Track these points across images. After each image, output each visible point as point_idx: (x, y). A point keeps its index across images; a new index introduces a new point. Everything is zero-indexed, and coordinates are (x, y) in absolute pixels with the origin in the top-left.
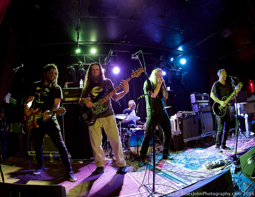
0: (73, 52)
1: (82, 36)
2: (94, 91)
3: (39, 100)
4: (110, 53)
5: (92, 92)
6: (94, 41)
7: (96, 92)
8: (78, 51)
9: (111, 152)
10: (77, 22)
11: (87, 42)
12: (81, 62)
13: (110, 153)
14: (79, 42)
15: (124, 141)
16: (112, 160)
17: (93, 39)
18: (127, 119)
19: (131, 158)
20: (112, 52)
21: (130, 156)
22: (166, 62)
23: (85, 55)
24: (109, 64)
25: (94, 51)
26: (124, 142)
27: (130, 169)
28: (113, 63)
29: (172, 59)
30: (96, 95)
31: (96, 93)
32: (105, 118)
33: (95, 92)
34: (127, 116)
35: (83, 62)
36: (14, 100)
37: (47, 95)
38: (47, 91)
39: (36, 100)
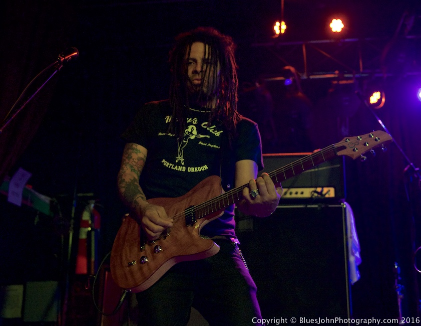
3: (180, 158)
23: (304, 43)
36: (43, 197)
37: (212, 146)
38: (211, 131)
39: (164, 161)
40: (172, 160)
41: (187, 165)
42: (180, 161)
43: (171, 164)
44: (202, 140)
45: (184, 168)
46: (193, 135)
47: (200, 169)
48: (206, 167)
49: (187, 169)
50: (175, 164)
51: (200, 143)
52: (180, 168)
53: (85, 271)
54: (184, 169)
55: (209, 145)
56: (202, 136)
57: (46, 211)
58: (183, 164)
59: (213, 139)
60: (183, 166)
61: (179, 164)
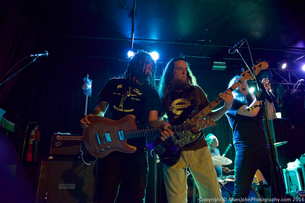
2: (175, 106)
3: (121, 105)
5: (170, 107)
6: (155, 39)
7: (178, 108)
10: (132, 2)
11: (145, 40)
14: (134, 39)
17: (154, 36)
22: (272, 71)
29: (284, 66)
30: (179, 113)
31: (178, 110)
32: (193, 151)
33: (176, 108)
36: (10, 123)
37: (138, 100)
38: (137, 93)
39: (114, 106)
40: (118, 106)
41: (124, 109)
42: (121, 107)
43: (117, 108)
45: (123, 110)
46: (129, 94)
47: (130, 111)
48: (133, 110)
49: (124, 110)
51: (132, 98)
52: (121, 110)
55: (136, 99)
56: (133, 95)
57: (12, 130)
58: (122, 108)
59: (138, 96)
60: (122, 109)
61: (120, 108)
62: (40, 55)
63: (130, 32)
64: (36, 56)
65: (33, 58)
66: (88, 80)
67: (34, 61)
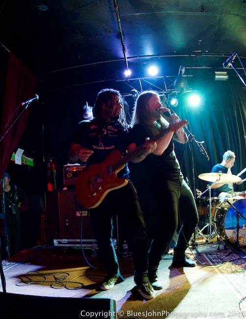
0: (121, 76)
1: (130, 47)
3: (101, 144)
4: (181, 72)
6: (151, 54)
8: (128, 73)
9: (194, 238)
10: (117, 25)
11: (139, 57)
12: (136, 91)
13: (192, 241)
14: (127, 58)
15: (215, 220)
16: (196, 252)
17: (149, 51)
18: (220, 182)
19: (225, 248)
20: (183, 70)
21: (225, 246)
23: (140, 79)
24: (182, 90)
25: (153, 71)
26: (215, 222)
27: (225, 268)
28: (187, 88)
34: (220, 175)
35: (139, 90)
36: (30, 159)
38: (112, 129)
39: (94, 146)
40: (97, 145)
43: (97, 147)
44: (109, 133)
46: (105, 132)
47: (111, 148)
48: (114, 146)
50: (99, 147)
51: (109, 135)
52: (102, 148)
53: (51, 190)
54: (104, 148)
55: (114, 135)
57: (32, 165)
58: (103, 146)
59: (114, 133)
61: (101, 146)
62: (31, 101)
63: (122, 51)
64: (27, 103)
65: (25, 105)
66: (88, 108)
67: (26, 108)
